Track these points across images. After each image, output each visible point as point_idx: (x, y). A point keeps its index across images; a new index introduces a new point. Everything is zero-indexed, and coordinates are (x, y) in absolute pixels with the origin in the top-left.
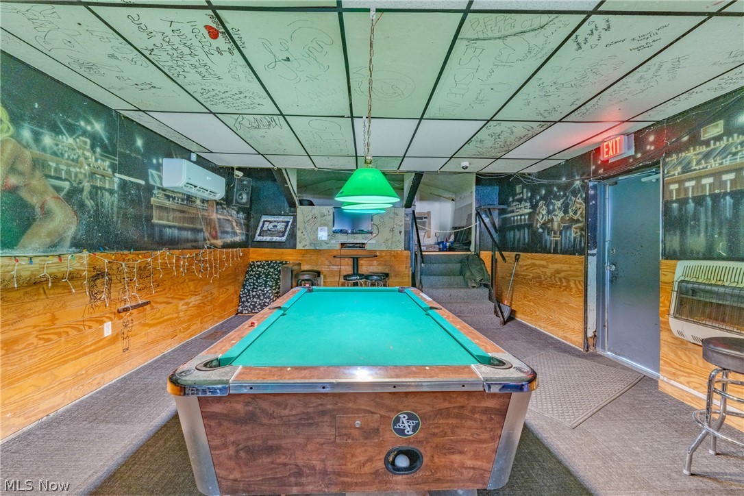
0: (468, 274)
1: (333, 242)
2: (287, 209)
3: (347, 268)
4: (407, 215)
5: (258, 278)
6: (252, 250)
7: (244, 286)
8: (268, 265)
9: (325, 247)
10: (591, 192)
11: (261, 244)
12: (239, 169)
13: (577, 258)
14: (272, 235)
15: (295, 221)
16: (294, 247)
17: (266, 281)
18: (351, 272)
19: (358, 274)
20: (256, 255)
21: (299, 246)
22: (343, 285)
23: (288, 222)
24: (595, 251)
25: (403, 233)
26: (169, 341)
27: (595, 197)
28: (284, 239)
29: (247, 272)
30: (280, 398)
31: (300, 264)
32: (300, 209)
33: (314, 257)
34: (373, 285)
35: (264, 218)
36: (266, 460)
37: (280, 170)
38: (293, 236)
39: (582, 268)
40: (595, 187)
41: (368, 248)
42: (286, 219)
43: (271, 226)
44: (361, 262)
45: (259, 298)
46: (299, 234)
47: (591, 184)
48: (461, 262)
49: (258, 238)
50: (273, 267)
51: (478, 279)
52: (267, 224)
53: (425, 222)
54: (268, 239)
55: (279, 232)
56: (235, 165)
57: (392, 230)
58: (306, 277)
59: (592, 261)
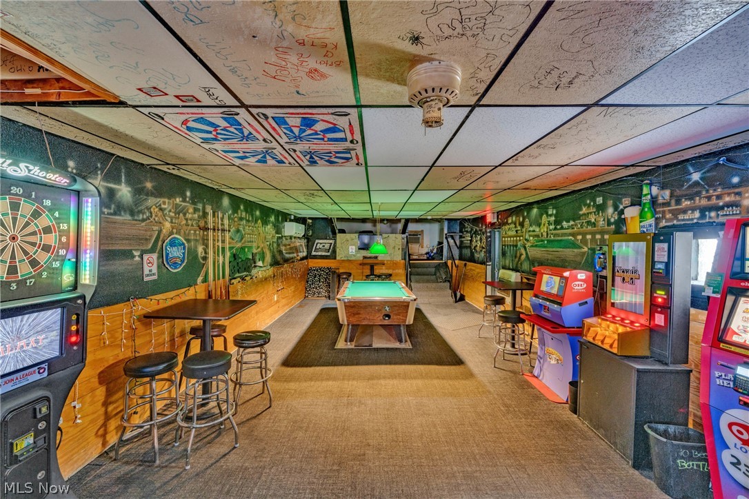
0: (438, 274)
1: (358, 255)
2: (331, 236)
3: (368, 272)
4: (403, 239)
5: (315, 277)
6: (310, 260)
7: (307, 282)
8: (320, 269)
9: (353, 258)
10: (489, 234)
11: (315, 257)
12: (309, 218)
13: (483, 266)
14: (321, 251)
15: (335, 243)
16: (335, 258)
17: (320, 279)
18: (369, 274)
19: (373, 275)
20: (313, 263)
21: (338, 258)
22: (365, 280)
23: (331, 244)
24: (490, 263)
25: (401, 250)
26: (287, 307)
27: (490, 237)
28: (329, 254)
29: (308, 274)
30: (360, 302)
31: (339, 269)
32: (339, 236)
33: (347, 265)
34: (383, 280)
35: (317, 241)
36: (357, 316)
37: (331, 218)
38: (334, 251)
39: (484, 271)
40: (490, 232)
41: (379, 258)
42: (331, 241)
43: (321, 246)
44: (375, 267)
45: (316, 289)
46: (338, 250)
47: (488, 231)
48: (435, 267)
49: (314, 253)
50: (323, 271)
51: (444, 277)
52: (319, 244)
53: (419, 238)
54: (320, 253)
55: (326, 250)
56: (308, 216)
57: (394, 248)
58: (344, 276)
59: (489, 268)
